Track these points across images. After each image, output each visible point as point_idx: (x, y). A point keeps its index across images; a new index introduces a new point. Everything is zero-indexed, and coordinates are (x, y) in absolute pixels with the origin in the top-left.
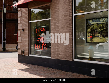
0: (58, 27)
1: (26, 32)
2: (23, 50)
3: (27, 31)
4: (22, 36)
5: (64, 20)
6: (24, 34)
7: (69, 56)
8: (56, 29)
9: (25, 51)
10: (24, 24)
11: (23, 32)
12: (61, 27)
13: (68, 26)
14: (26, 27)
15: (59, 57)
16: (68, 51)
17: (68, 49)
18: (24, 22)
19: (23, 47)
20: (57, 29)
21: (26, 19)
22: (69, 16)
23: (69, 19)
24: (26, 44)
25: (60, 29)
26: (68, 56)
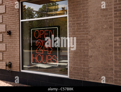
0: (86, 28)
1: (14, 36)
2: (9, 62)
3: (17, 34)
4: (6, 42)
5: (100, 17)
6: (11, 38)
7: (113, 77)
8: (81, 31)
9: (13, 65)
10: (10, 25)
11: (8, 35)
12: (93, 28)
13: (111, 27)
14: (15, 28)
15: (88, 77)
16: (112, 69)
17: (109, 64)
18: (10, 21)
19: (10, 58)
20: (84, 31)
21: (14, 16)
22: (113, 10)
23: (113, 16)
24: (14, 54)
25: (91, 32)
26: (110, 76)
